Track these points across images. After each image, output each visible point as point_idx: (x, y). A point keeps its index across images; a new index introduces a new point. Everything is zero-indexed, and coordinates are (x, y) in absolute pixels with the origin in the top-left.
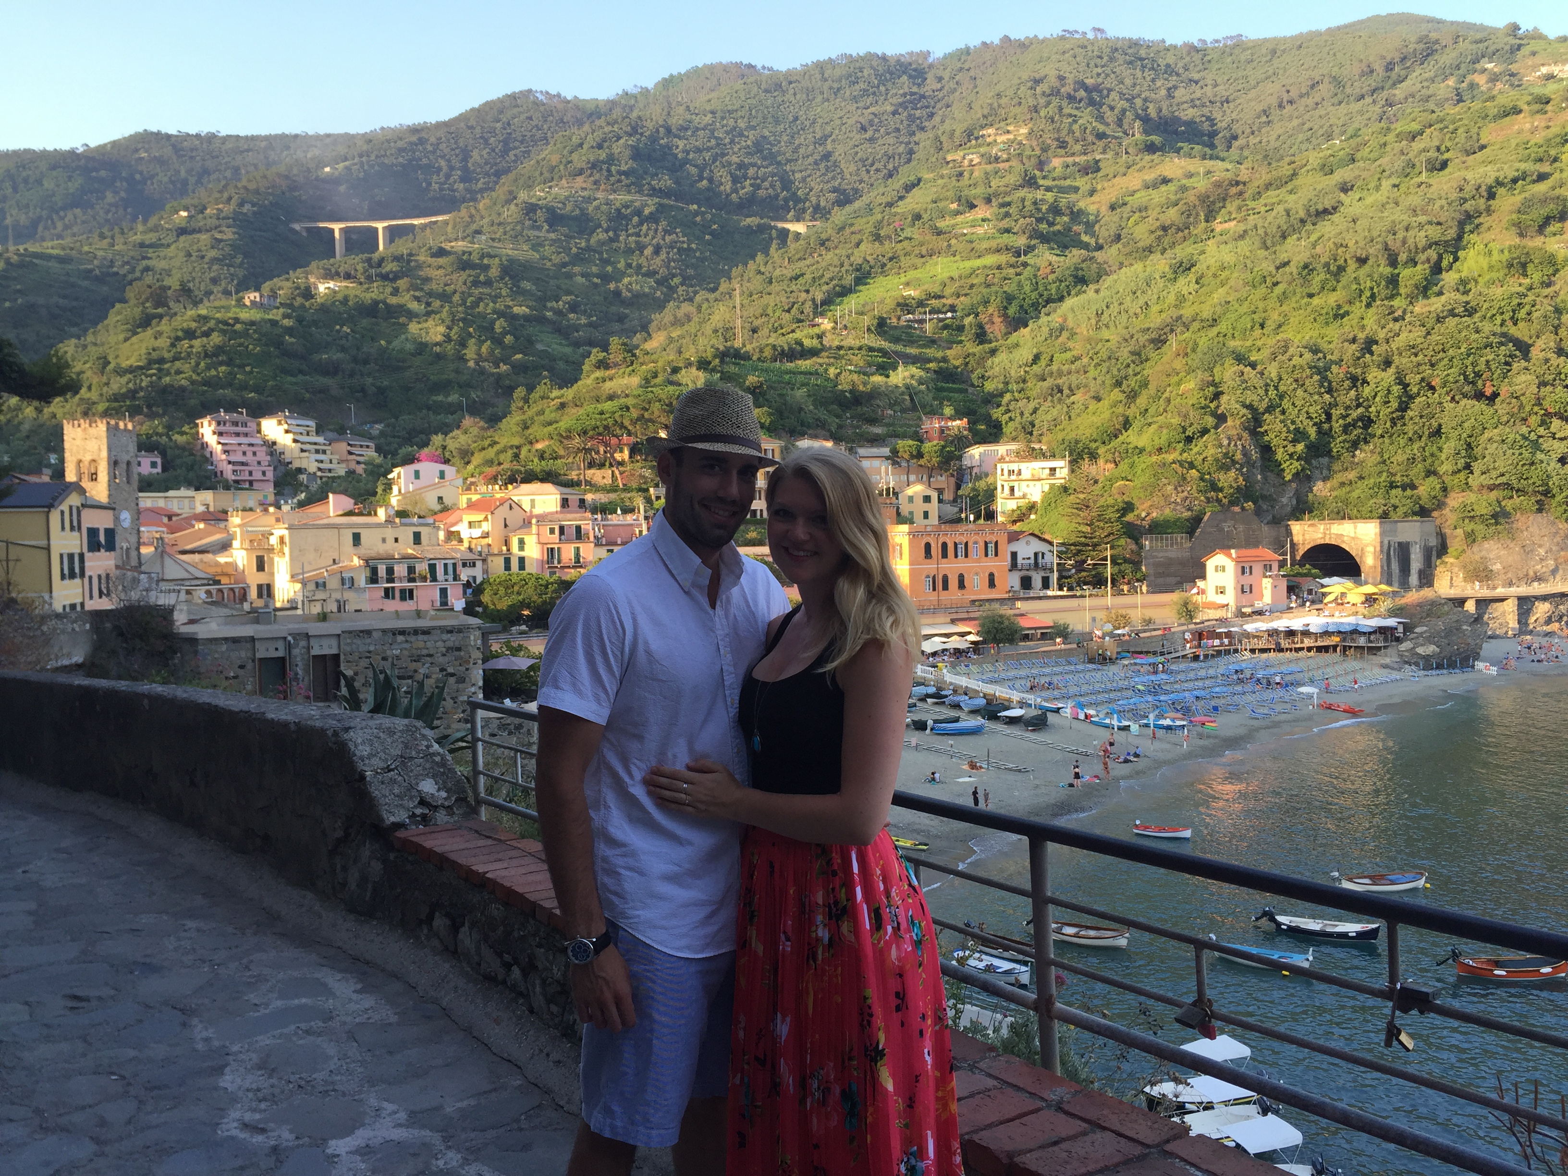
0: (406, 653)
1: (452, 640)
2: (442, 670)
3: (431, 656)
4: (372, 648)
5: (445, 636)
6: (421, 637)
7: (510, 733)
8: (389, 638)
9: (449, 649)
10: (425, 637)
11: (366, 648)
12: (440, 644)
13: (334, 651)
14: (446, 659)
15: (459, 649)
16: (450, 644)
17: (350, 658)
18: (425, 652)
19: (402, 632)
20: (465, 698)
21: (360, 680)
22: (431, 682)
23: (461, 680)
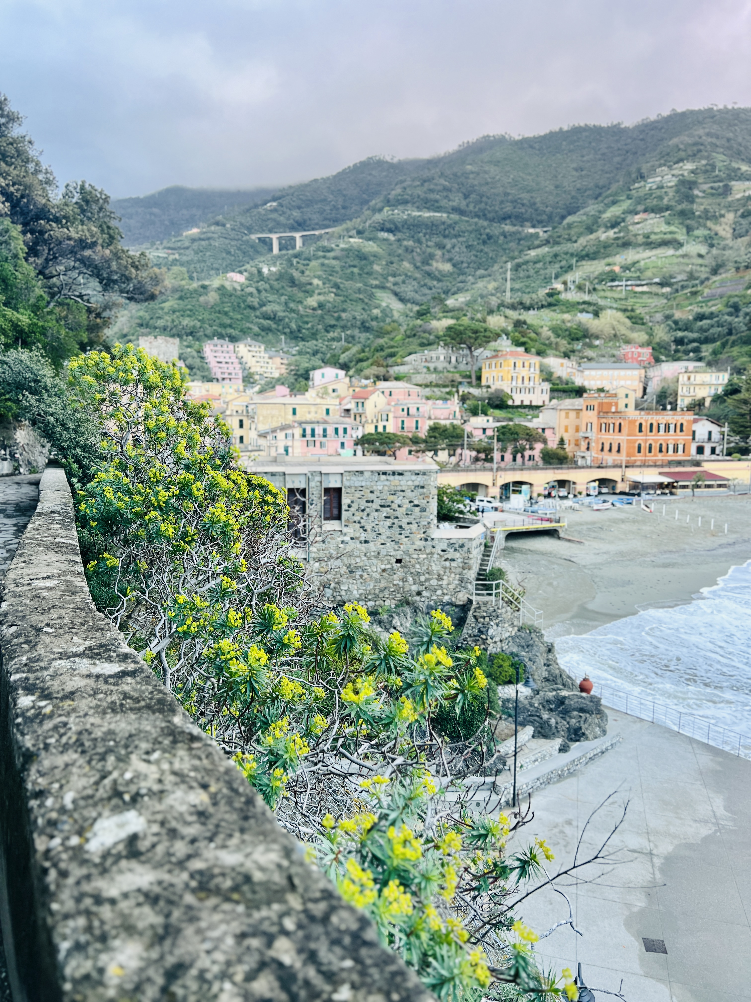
0: (386, 488)
1: (419, 480)
3: (403, 491)
4: (363, 484)
5: (414, 477)
6: (397, 477)
7: (455, 550)
8: (376, 477)
9: (416, 487)
10: (400, 477)
11: (360, 484)
12: (410, 483)
13: (338, 485)
14: (413, 494)
15: (423, 487)
16: (417, 483)
17: (348, 490)
18: (399, 488)
19: (384, 473)
20: (426, 523)
21: (355, 506)
22: (403, 510)
23: (424, 510)
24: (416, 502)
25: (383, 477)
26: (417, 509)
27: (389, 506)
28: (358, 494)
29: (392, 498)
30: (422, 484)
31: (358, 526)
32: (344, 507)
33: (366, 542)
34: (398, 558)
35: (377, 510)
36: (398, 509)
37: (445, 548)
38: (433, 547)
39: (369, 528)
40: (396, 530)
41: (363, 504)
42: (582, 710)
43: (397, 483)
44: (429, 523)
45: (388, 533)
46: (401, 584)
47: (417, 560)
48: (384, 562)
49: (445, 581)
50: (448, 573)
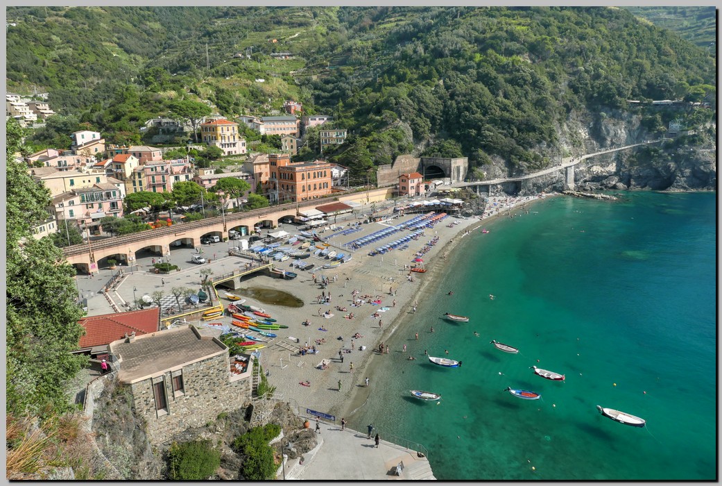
0: (205, 368)
2: (217, 370)
3: (213, 366)
4: (193, 370)
7: (242, 384)
8: (199, 364)
10: (211, 361)
11: (191, 370)
12: (216, 361)
13: (180, 374)
14: (219, 366)
16: (220, 360)
17: (186, 375)
18: (211, 366)
21: (190, 381)
22: (215, 375)
23: (225, 371)
24: (221, 369)
25: (203, 363)
26: (221, 372)
28: (191, 375)
30: (222, 360)
31: (192, 390)
32: (185, 383)
33: (198, 395)
34: (215, 397)
35: (201, 379)
36: (212, 375)
37: (237, 385)
38: (231, 386)
39: (198, 389)
40: (212, 385)
41: (194, 379)
42: (306, 437)
43: (210, 363)
45: (208, 388)
46: (217, 408)
47: (224, 394)
48: (208, 402)
49: (238, 400)
50: (239, 395)
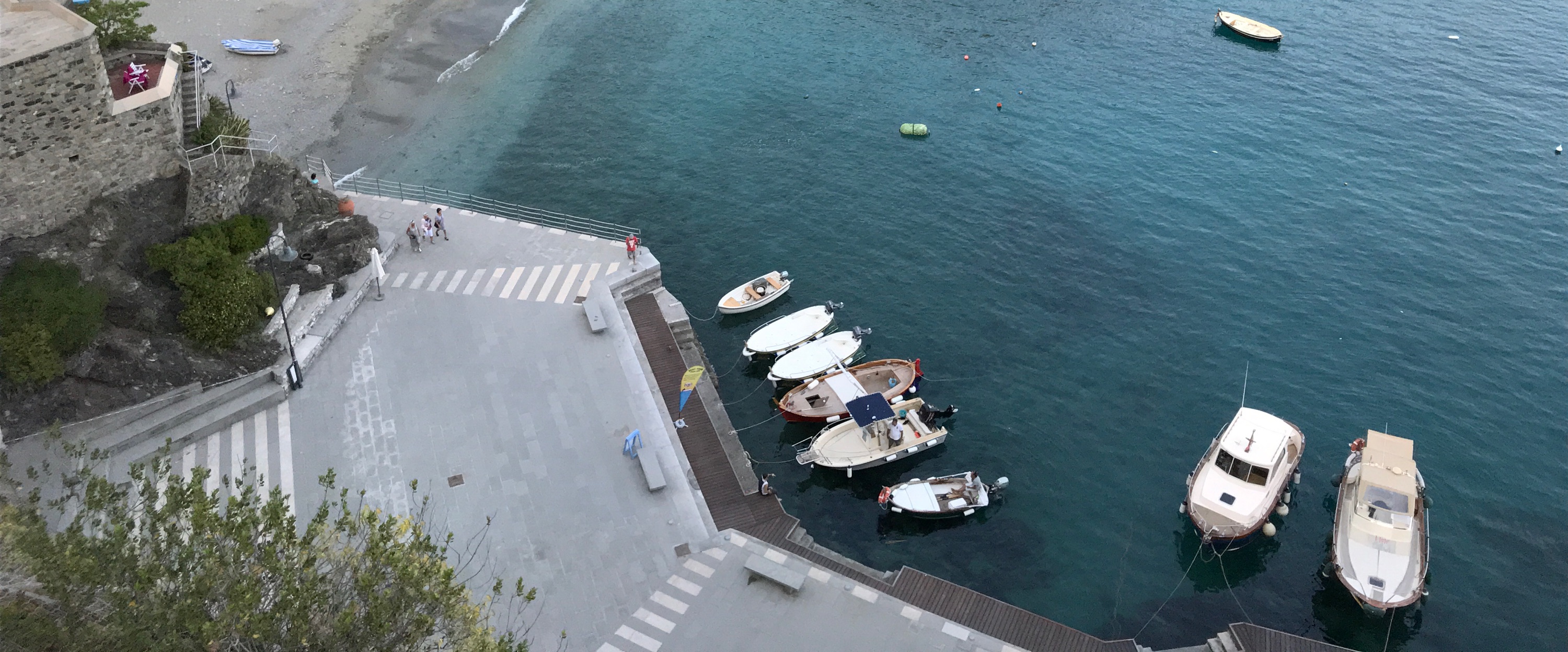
0: (28, 81)
1: (71, 55)
2: (68, 85)
3: (54, 76)
5: (65, 54)
6: (39, 62)
9: (70, 65)
10: (45, 61)
12: (61, 63)
14: (70, 74)
15: (81, 61)
16: (71, 60)
18: (48, 74)
20: (99, 102)
22: (62, 98)
23: (91, 87)
24: (77, 82)
25: (19, 69)
26: (81, 90)
27: (39, 101)
29: (39, 89)
30: (78, 58)
33: (19, 154)
34: (72, 155)
35: (22, 112)
36: (54, 99)
37: (134, 120)
38: (118, 125)
39: (18, 137)
40: (59, 124)
42: (348, 238)
43: (42, 68)
44: (103, 101)
45: (49, 133)
46: (85, 184)
47: (100, 149)
48: (53, 168)
49: (145, 158)
50: (146, 148)
